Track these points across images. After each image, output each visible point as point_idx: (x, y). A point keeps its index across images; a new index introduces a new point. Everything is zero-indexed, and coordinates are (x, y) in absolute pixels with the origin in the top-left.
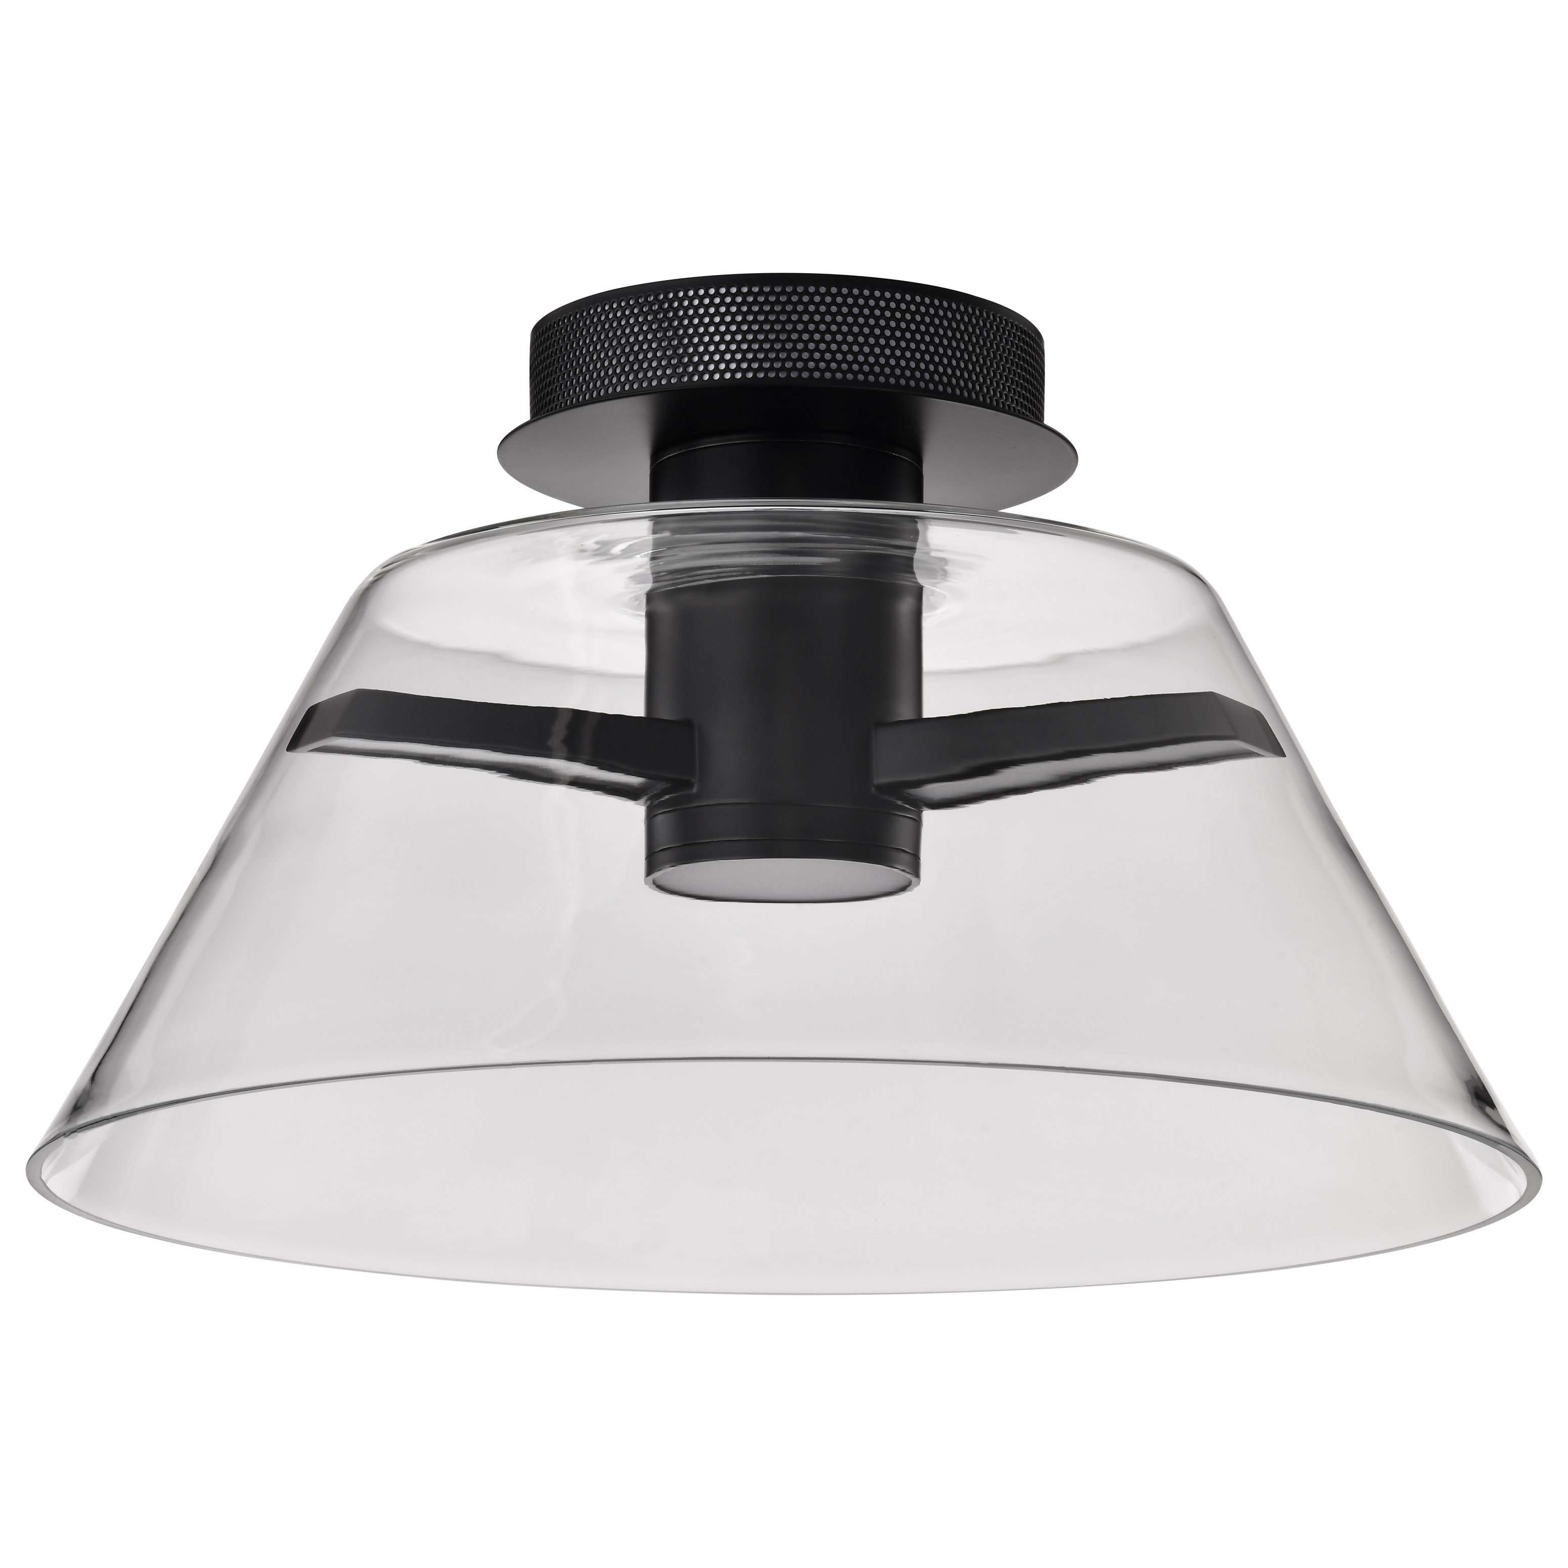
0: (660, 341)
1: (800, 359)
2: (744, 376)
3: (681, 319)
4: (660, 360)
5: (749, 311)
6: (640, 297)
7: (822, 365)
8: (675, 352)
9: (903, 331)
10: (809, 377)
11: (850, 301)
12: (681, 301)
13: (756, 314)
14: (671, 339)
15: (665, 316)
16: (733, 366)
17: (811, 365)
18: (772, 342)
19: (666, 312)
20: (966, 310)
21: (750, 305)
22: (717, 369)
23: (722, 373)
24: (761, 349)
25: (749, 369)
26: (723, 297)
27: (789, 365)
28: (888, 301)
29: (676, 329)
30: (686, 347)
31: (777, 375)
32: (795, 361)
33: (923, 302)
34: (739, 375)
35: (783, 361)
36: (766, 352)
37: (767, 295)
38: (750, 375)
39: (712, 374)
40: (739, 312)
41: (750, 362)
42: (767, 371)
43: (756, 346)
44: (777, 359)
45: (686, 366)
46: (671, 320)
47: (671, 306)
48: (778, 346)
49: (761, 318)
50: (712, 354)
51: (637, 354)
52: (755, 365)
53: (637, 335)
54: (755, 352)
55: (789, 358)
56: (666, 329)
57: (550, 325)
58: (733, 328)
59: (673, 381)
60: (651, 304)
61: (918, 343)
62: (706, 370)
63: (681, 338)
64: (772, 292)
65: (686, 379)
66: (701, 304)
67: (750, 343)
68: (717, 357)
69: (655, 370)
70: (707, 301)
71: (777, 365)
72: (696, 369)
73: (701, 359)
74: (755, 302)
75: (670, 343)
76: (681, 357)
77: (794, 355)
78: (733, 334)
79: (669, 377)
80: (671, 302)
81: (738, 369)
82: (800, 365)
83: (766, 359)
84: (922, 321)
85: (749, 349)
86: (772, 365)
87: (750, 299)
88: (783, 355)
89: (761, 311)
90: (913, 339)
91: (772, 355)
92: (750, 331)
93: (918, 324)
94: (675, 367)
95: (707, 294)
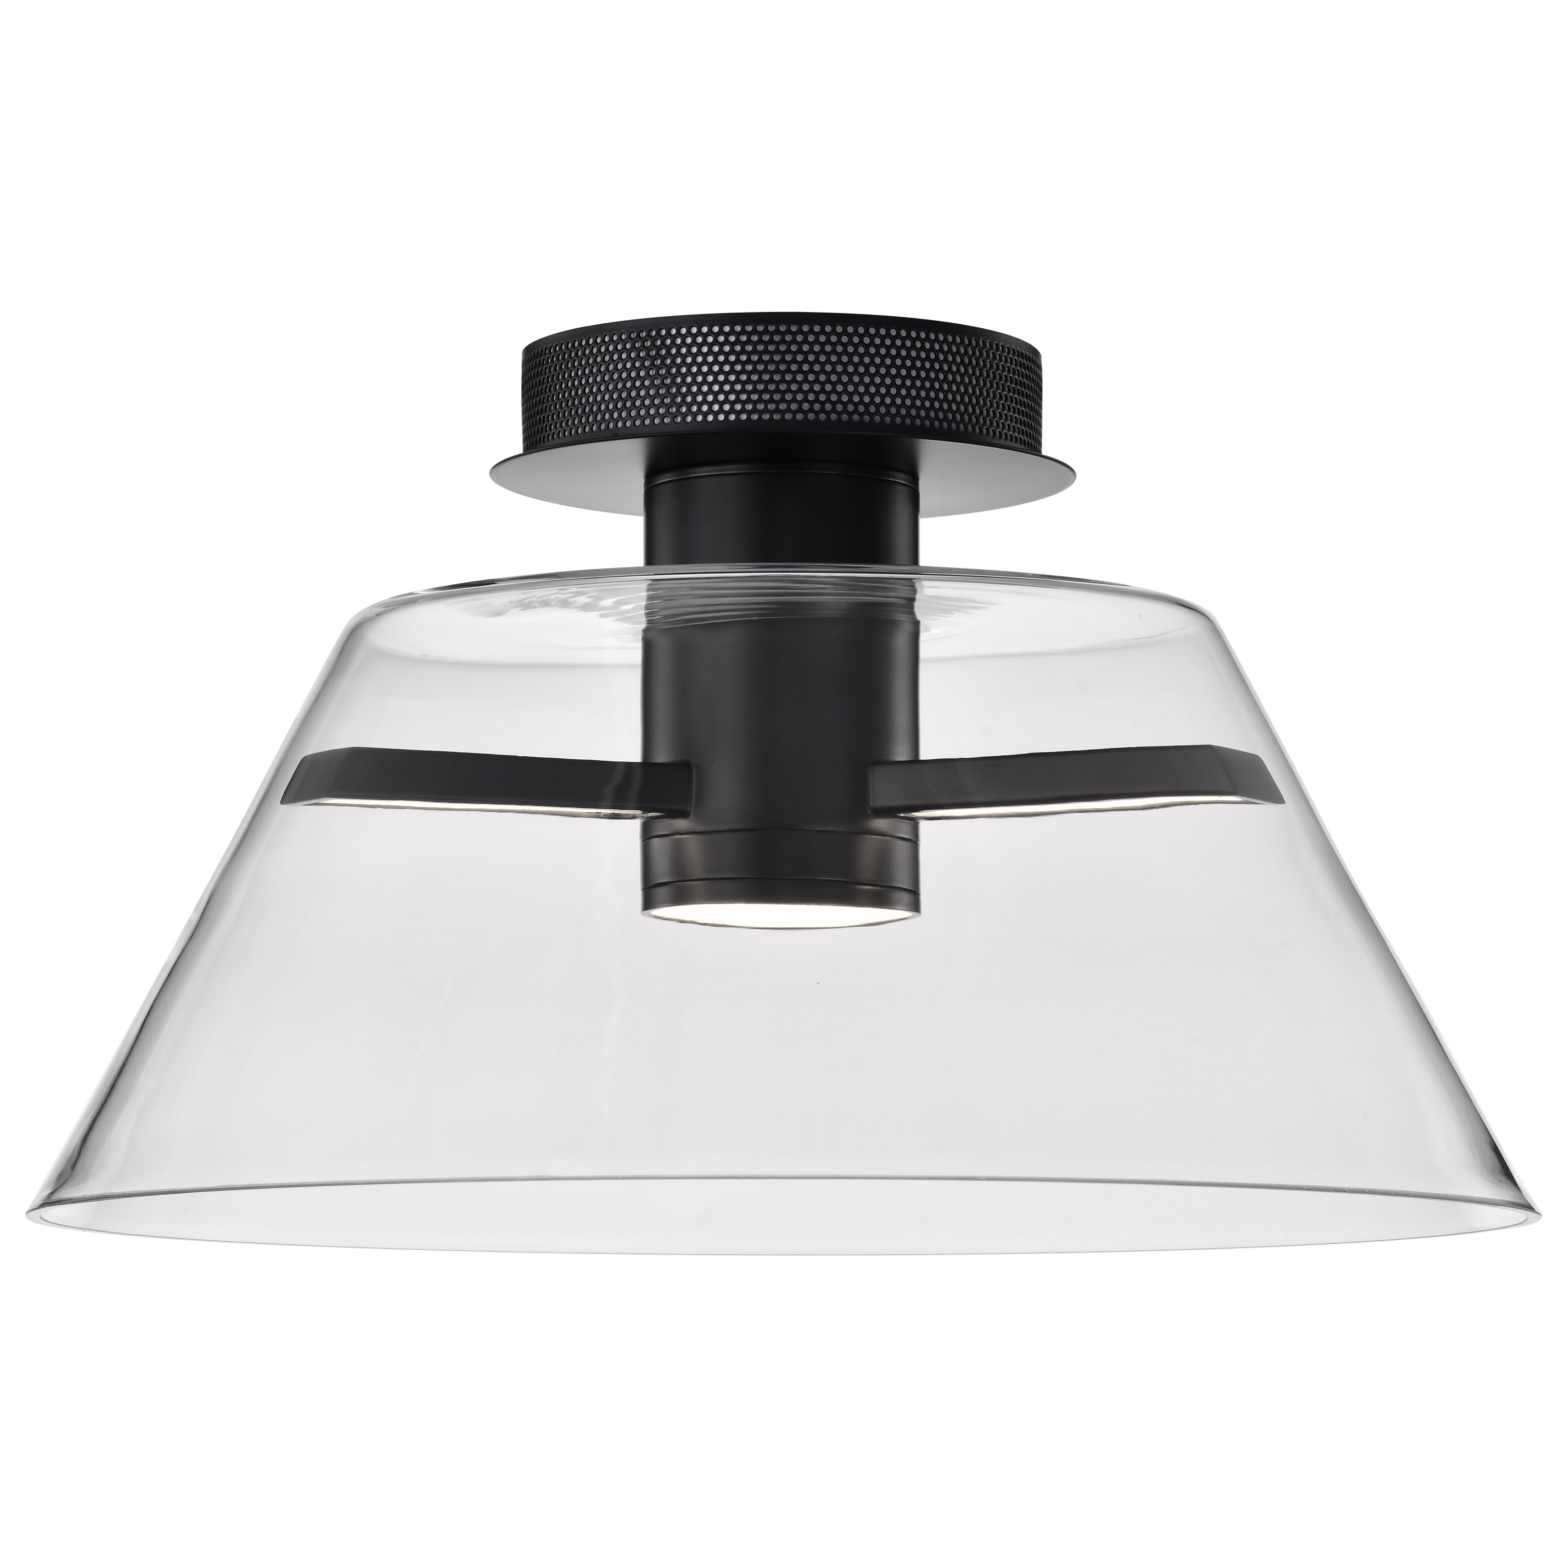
0: (653, 378)
1: (794, 400)
2: (738, 417)
3: (674, 358)
4: (653, 398)
6: (632, 332)
7: (817, 407)
8: (668, 391)
9: (899, 368)
10: (804, 419)
11: (845, 339)
14: (664, 378)
15: (658, 353)
16: (727, 407)
17: (806, 406)
18: (766, 383)
19: (659, 349)
20: (962, 341)
22: (710, 411)
23: (716, 414)
24: (755, 391)
25: (743, 410)
26: (716, 336)
27: (783, 406)
28: (883, 338)
29: (669, 368)
30: (679, 387)
31: (771, 417)
32: (789, 403)
33: (918, 337)
34: (732, 417)
35: (777, 403)
36: (760, 393)
37: (761, 334)
38: (744, 417)
39: (705, 415)
40: (732, 351)
41: (744, 403)
42: (760, 413)
43: (749, 387)
44: (771, 400)
45: (679, 406)
46: (664, 358)
47: (663, 343)
48: (772, 387)
49: (755, 358)
50: (705, 395)
51: (629, 391)
52: (749, 407)
53: (629, 372)
54: (749, 393)
55: (783, 400)
56: (659, 367)
57: (542, 351)
58: (727, 368)
59: (666, 420)
60: (644, 340)
61: (913, 380)
62: (699, 411)
63: (674, 377)
64: (766, 332)
65: (679, 419)
66: (694, 342)
68: (710, 398)
69: (648, 409)
70: (700, 340)
71: (772, 407)
72: (689, 409)
73: (694, 400)
74: (749, 342)
75: (662, 382)
76: (674, 397)
77: (788, 397)
78: (727, 374)
79: (663, 417)
80: (664, 339)
81: (732, 410)
82: (794, 406)
83: (760, 400)
84: (918, 357)
85: (743, 390)
86: (766, 407)
87: (744, 338)
88: (777, 397)
89: (754, 351)
90: (908, 375)
91: (766, 397)
92: (743, 371)
93: (913, 360)
94: (668, 407)
95: (700, 333)
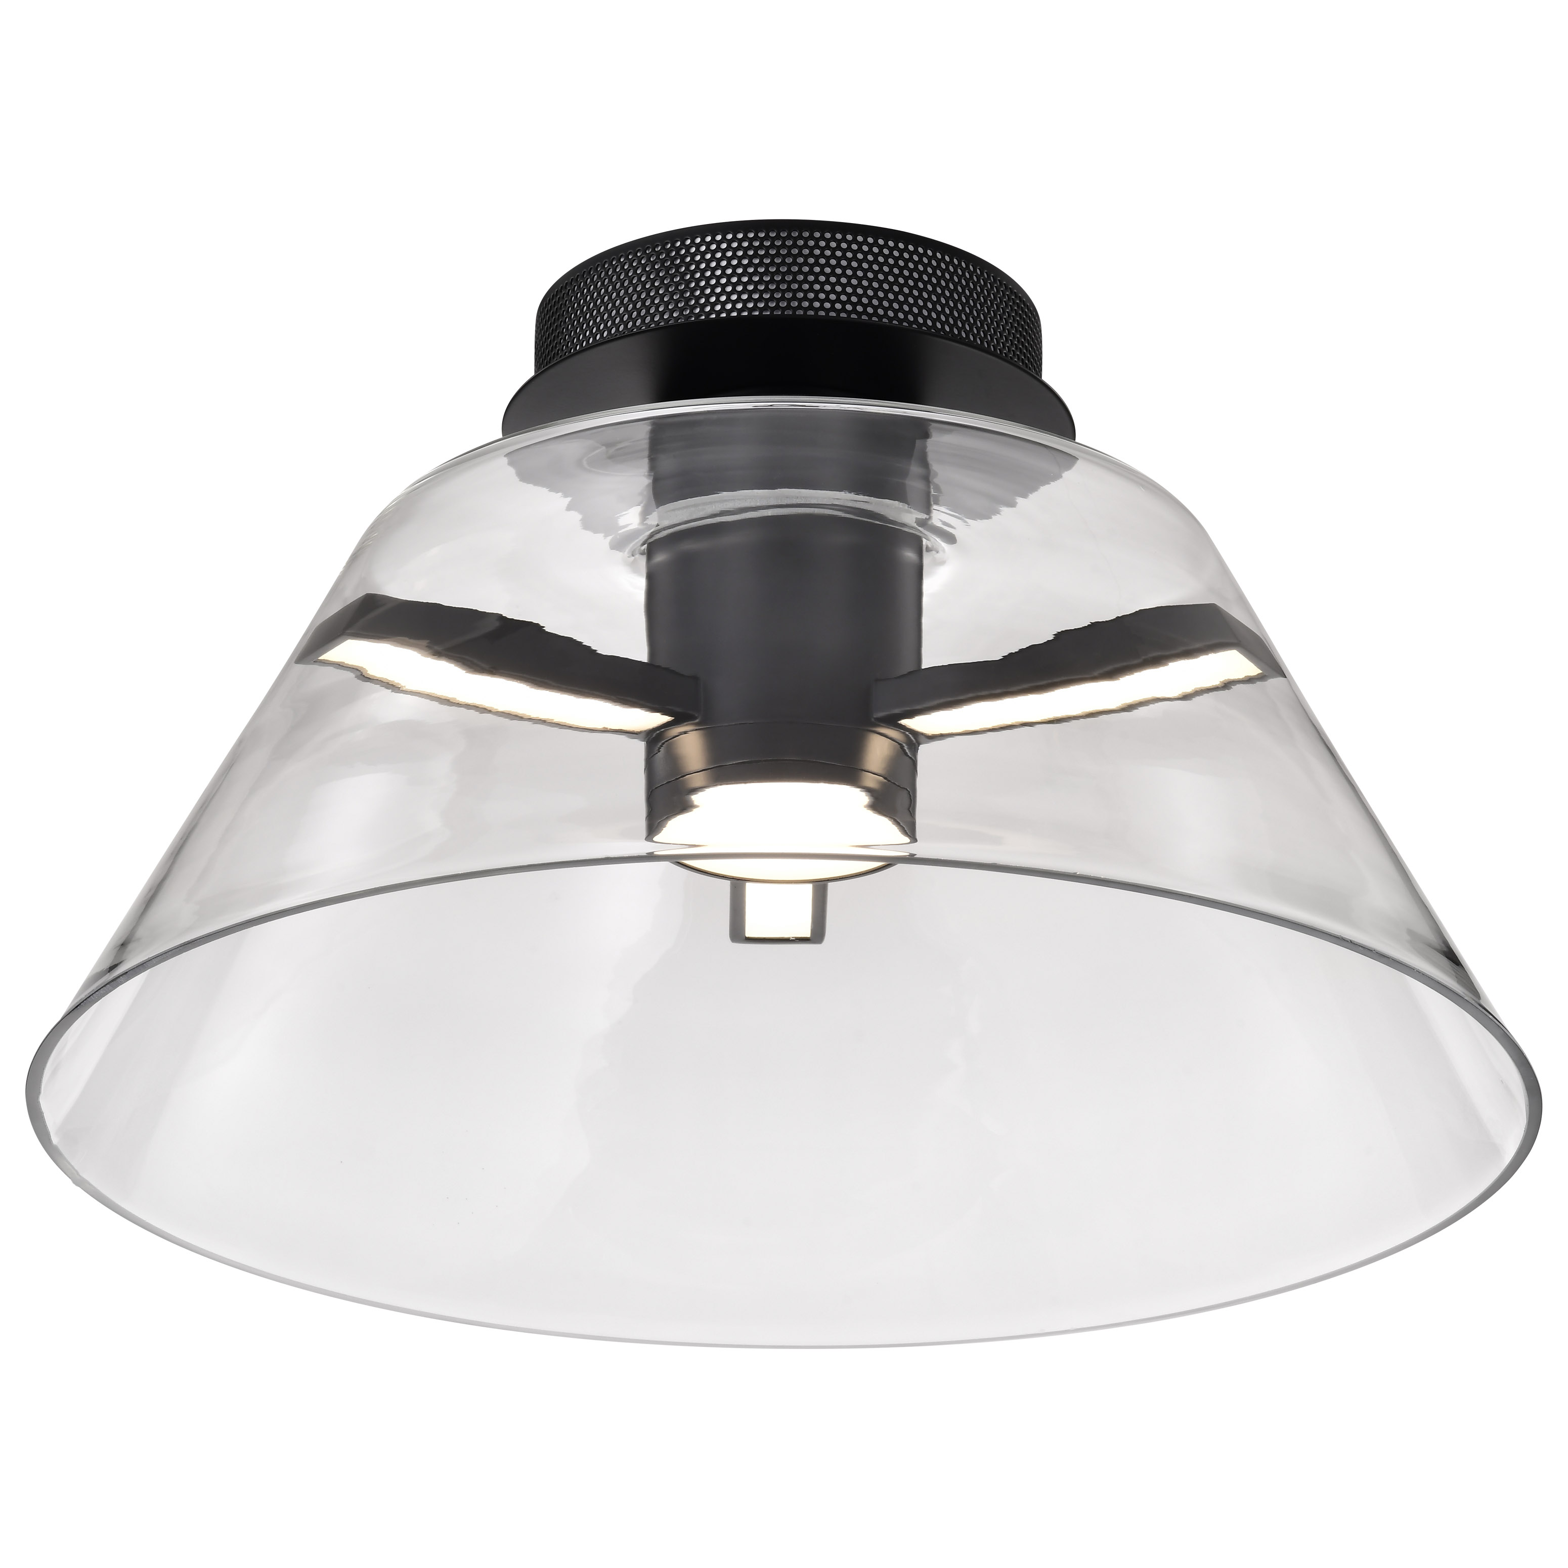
4: (667, 304)
5: (756, 255)
6: (648, 248)
8: (682, 296)
9: (906, 278)
10: (814, 315)
12: (688, 248)
13: (762, 257)
14: (678, 284)
15: (672, 263)
19: (673, 259)
20: (967, 267)
21: (756, 249)
26: (729, 242)
29: (683, 275)
39: (718, 313)
46: (678, 267)
47: (678, 253)
51: (644, 301)
53: (644, 284)
56: (674, 275)
58: (740, 271)
59: (680, 321)
60: (659, 254)
61: (921, 291)
62: (712, 310)
66: (708, 250)
67: (756, 284)
69: (662, 313)
70: (713, 247)
75: (677, 288)
76: (688, 300)
79: (676, 319)
80: (678, 250)
84: (925, 272)
93: (921, 274)
95: (713, 240)
